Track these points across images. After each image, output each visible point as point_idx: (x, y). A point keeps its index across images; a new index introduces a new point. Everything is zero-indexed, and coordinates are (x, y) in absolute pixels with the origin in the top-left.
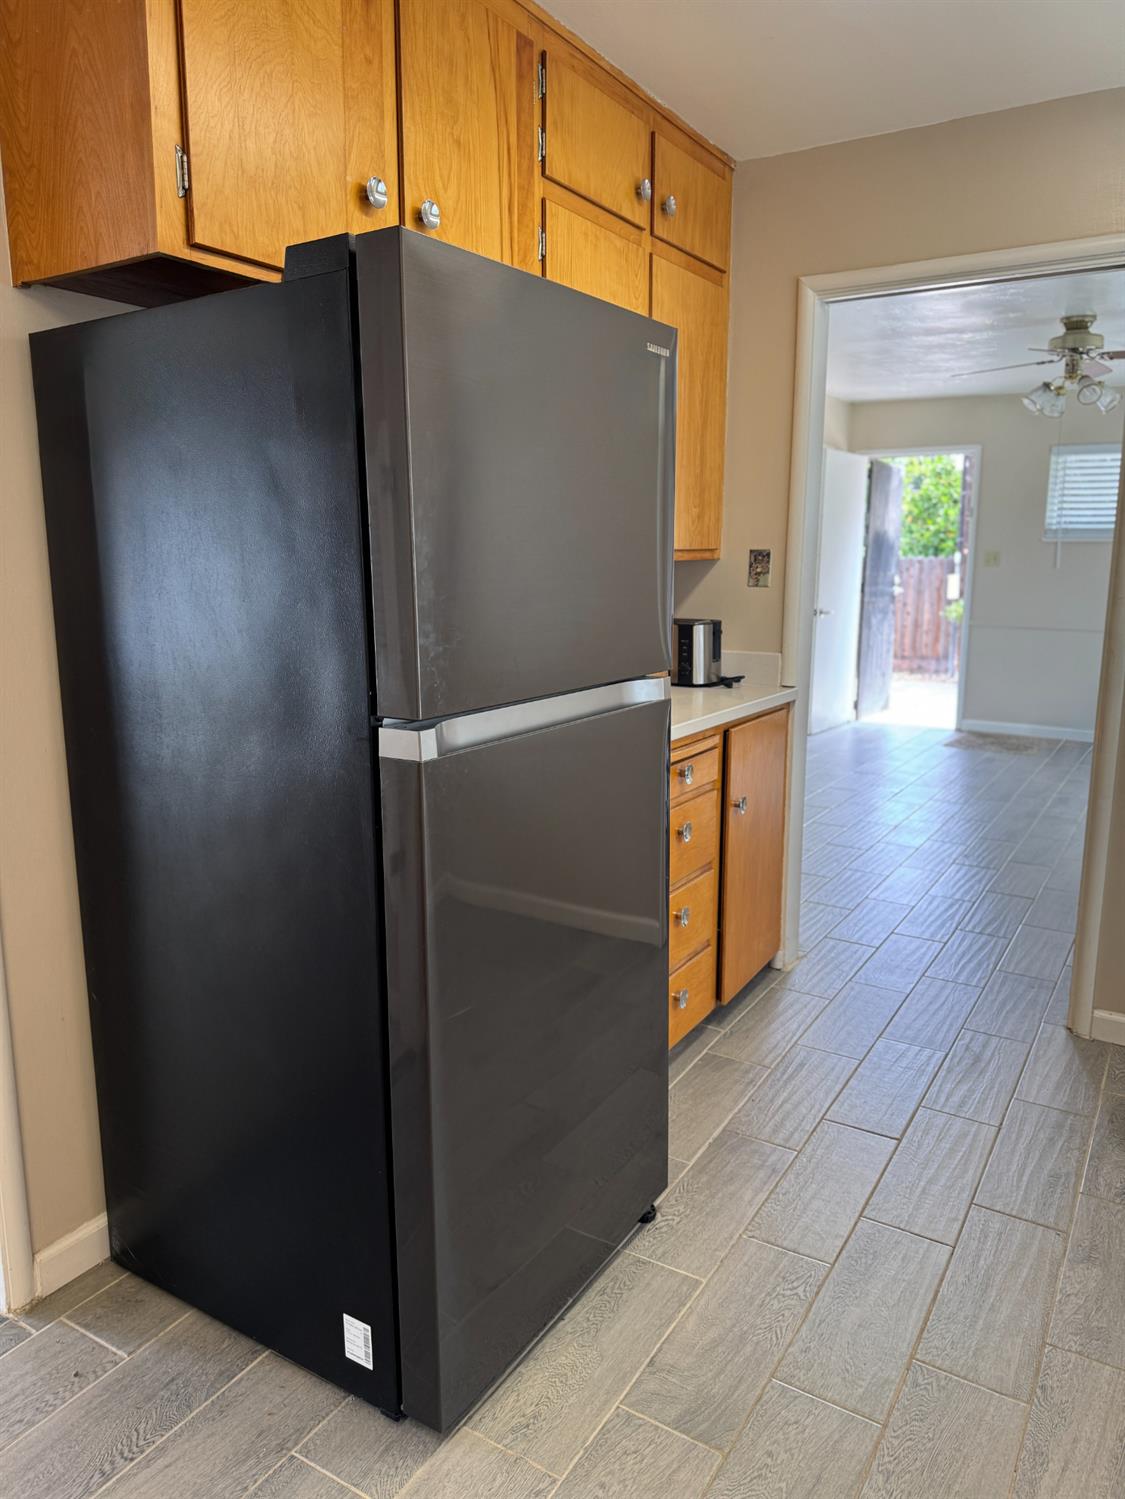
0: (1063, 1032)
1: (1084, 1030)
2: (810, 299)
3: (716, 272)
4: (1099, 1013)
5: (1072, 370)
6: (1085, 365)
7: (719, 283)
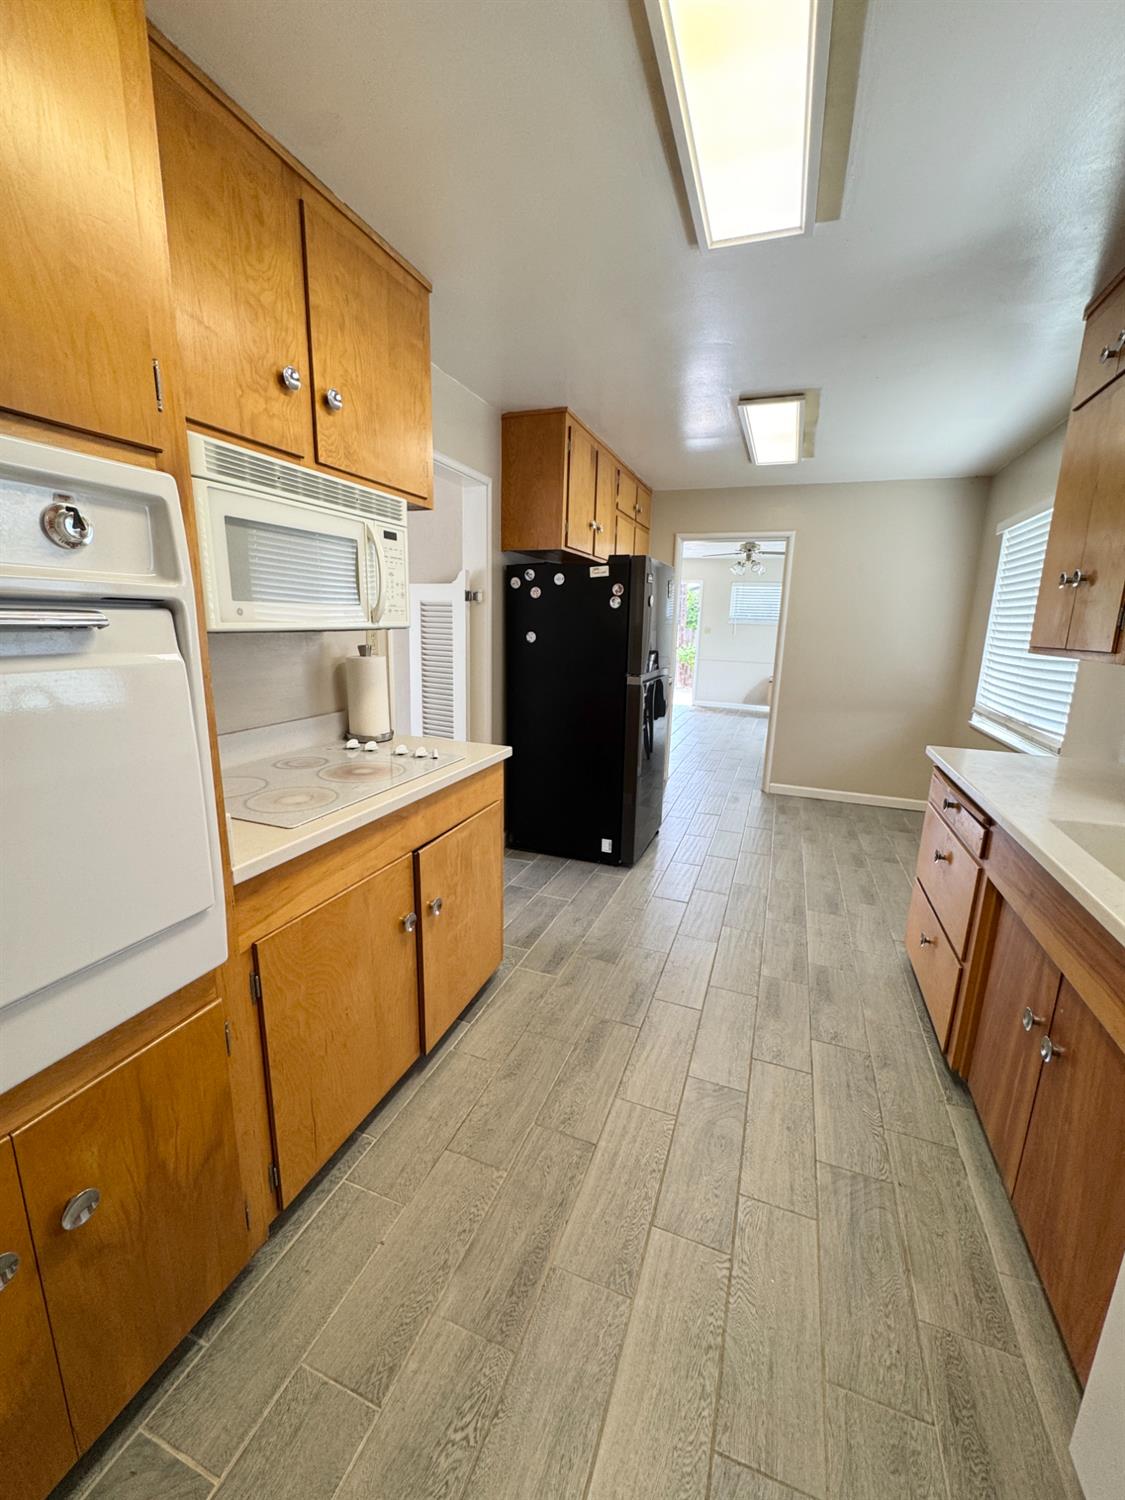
0: (760, 792)
1: (767, 790)
2: (679, 540)
3: (646, 529)
4: (772, 784)
5: (749, 557)
6: (755, 556)
7: (648, 533)
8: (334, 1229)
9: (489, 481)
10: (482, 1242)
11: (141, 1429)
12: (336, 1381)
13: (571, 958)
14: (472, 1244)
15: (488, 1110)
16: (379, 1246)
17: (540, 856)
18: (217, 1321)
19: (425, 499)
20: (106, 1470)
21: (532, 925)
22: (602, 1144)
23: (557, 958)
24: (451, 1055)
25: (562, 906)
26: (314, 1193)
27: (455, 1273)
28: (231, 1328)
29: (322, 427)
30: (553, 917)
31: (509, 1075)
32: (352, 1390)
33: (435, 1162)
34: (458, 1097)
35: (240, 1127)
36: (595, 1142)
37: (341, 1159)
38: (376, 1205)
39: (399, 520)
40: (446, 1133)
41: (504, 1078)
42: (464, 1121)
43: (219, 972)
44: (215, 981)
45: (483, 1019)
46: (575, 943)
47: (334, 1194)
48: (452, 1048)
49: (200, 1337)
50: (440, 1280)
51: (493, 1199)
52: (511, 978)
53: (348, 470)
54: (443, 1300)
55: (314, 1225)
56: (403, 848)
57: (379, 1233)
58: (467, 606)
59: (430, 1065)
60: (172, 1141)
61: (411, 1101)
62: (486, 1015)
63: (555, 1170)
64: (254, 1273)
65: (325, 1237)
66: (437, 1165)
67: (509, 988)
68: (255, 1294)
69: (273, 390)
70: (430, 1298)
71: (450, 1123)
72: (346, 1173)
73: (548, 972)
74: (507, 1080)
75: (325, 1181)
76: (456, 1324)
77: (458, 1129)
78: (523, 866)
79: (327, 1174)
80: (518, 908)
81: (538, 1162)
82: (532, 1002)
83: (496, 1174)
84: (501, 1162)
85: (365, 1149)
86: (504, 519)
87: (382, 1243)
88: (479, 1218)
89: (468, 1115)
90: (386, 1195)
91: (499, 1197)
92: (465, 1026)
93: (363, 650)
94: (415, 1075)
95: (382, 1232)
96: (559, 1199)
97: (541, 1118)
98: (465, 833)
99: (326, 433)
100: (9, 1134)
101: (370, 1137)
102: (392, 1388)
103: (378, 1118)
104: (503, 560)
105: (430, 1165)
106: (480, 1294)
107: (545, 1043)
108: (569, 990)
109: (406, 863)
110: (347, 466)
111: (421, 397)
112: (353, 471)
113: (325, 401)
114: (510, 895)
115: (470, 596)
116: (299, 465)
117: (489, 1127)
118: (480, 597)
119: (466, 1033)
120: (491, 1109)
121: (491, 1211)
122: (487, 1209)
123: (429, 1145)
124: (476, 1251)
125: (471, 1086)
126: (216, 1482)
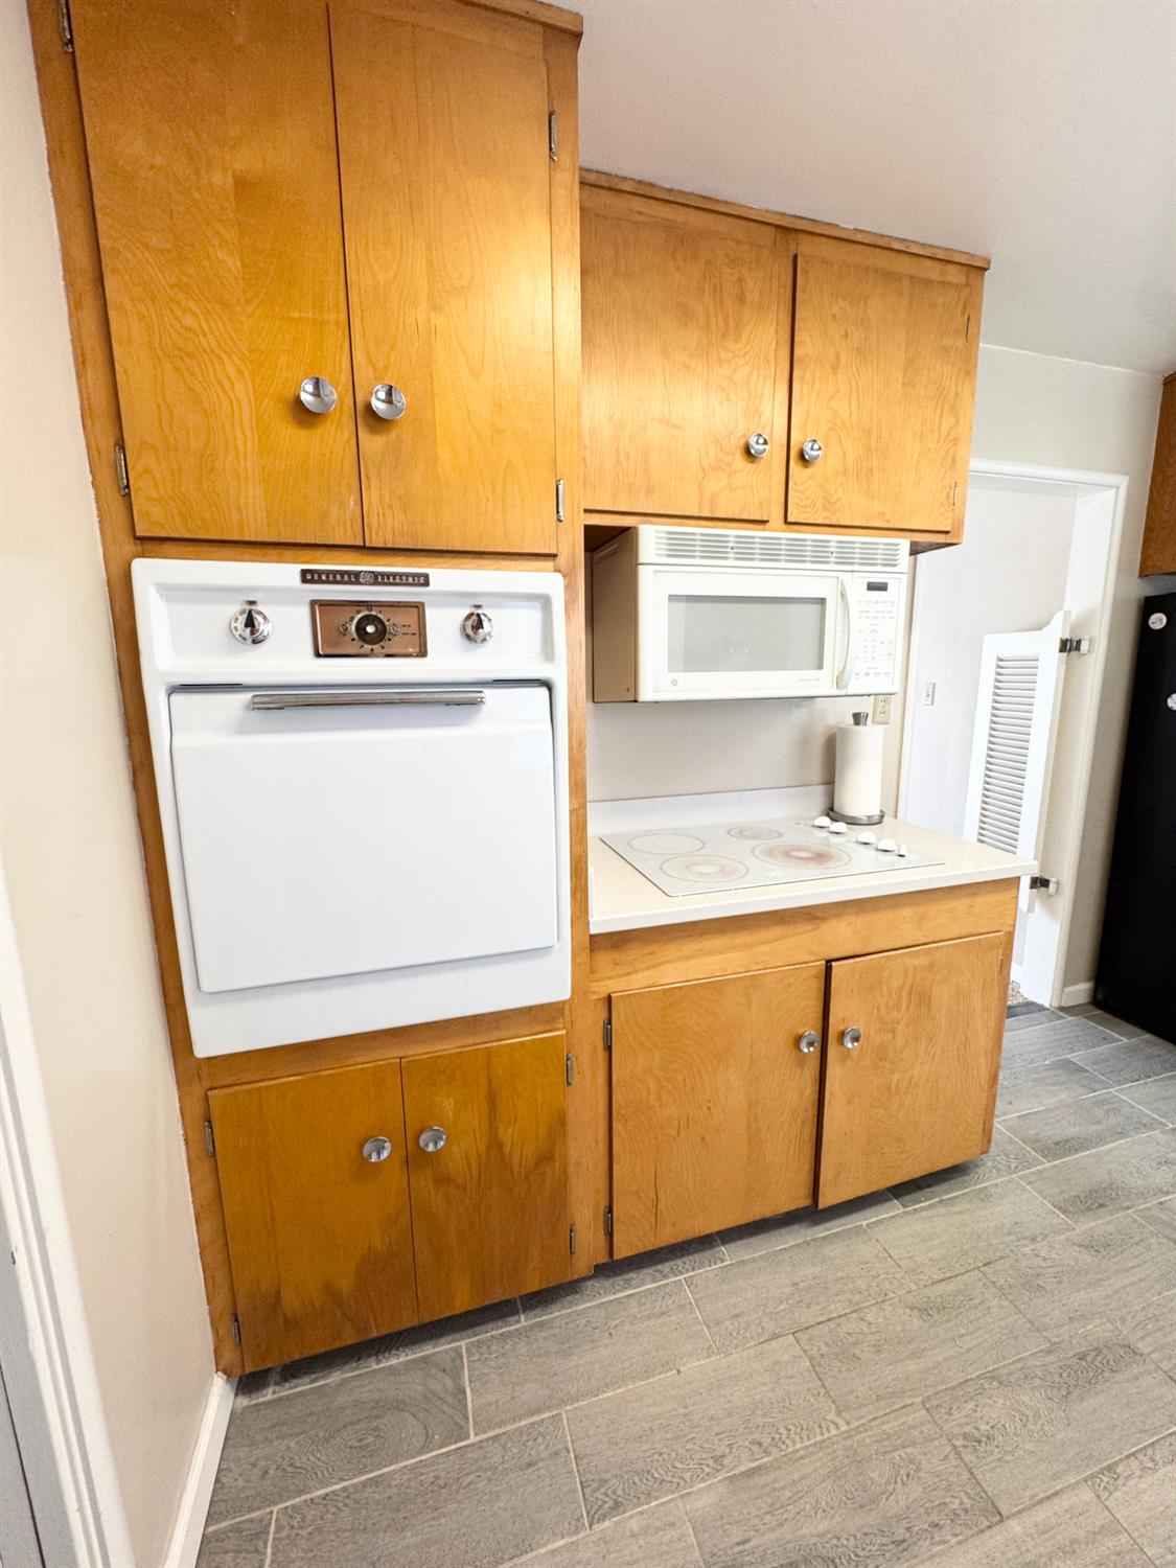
8: (649, 1317)
9: (1123, 482)
10: (772, 1476)
11: (462, 1343)
12: (576, 1458)
13: (1120, 1215)
14: (759, 1468)
15: (867, 1331)
16: (675, 1372)
17: (1148, 1036)
18: (538, 1311)
19: (947, 532)
20: (437, 1350)
21: (1073, 1131)
22: (1015, 1527)
23: (1096, 1199)
24: (859, 1230)
25: (1148, 1127)
26: (654, 1268)
27: (724, 1479)
28: (541, 1325)
29: (795, 483)
30: (1122, 1135)
31: (924, 1311)
32: (581, 1483)
33: (775, 1337)
34: (840, 1285)
35: (574, 1154)
36: (1005, 1512)
37: (691, 1254)
38: (694, 1329)
39: (895, 565)
40: (806, 1316)
41: (912, 1308)
42: (829, 1320)
43: (567, 1006)
44: (563, 1013)
45: (924, 1213)
46: (1142, 1195)
47: (667, 1284)
48: (864, 1223)
49: (524, 1312)
50: (707, 1470)
51: (813, 1441)
52: (997, 1185)
53: (828, 522)
54: (697, 1493)
55: (637, 1297)
56: (812, 953)
57: (681, 1359)
58: (1060, 659)
59: (828, 1225)
60: (510, 1130)
61: (785, 1249)
62: (931, 1213)
63: (915, 1490)
64: (578, 1296)
65: (639, 1316)
66: (774, 1342)
67: (984, 1196)
68: (569, 1315)
69: (740, 461)
70: (687, 1476)
71: (814, 1308)
72: (687, 1271)
73: (1064, 1212)
74: (915, 1313)
75: (668, 1264)
76: (696, 1536)
77: (819, 1323)
78: (1105, 1039)
79: (673, 1260)
80: (1063, 1096)
81: (896, 1454)
82: (1012, 1238)
83: (832, 1416)
84: (848, 1408)
85: (715, 1264)
86: (1148, 529)
87: (679, 1372)
88: (784, 1447)
89: (840, 1316)
90: (708, 1327)
91: (820, 1446)
92: (894, 1208)
93: (858, 718)
94: (803, 1225)
95: (685, 1360)
96: (900, 1533)
97: (936, 1403)
98: (920, 962)
99: (801, 488)
100: (401, 1058)
101: (729, 1254)
102: (607, 1523)
103: (744, 1242)
104: (1139, 589)
105: (766, 1335)
106: (737, 1534)
107: (1001, 1307)
108: (1086, 1258)
109: (813, 972)
110: (824, 518)
111: (953, 407)
112: (834, 522)
113: (802, 456)
114: (1061, 1072)
115: (1068, 646)
116: (765, 530)
117: (857, 1352)
118: (1084, 646)
119: (893, 1217)
120: (872, 1333)
121: (802, 1453)
122: (798, 1446)
123: (777, 1313)
124: (757, 1480)
125: (862, 1284)
126: (473, 1439)
